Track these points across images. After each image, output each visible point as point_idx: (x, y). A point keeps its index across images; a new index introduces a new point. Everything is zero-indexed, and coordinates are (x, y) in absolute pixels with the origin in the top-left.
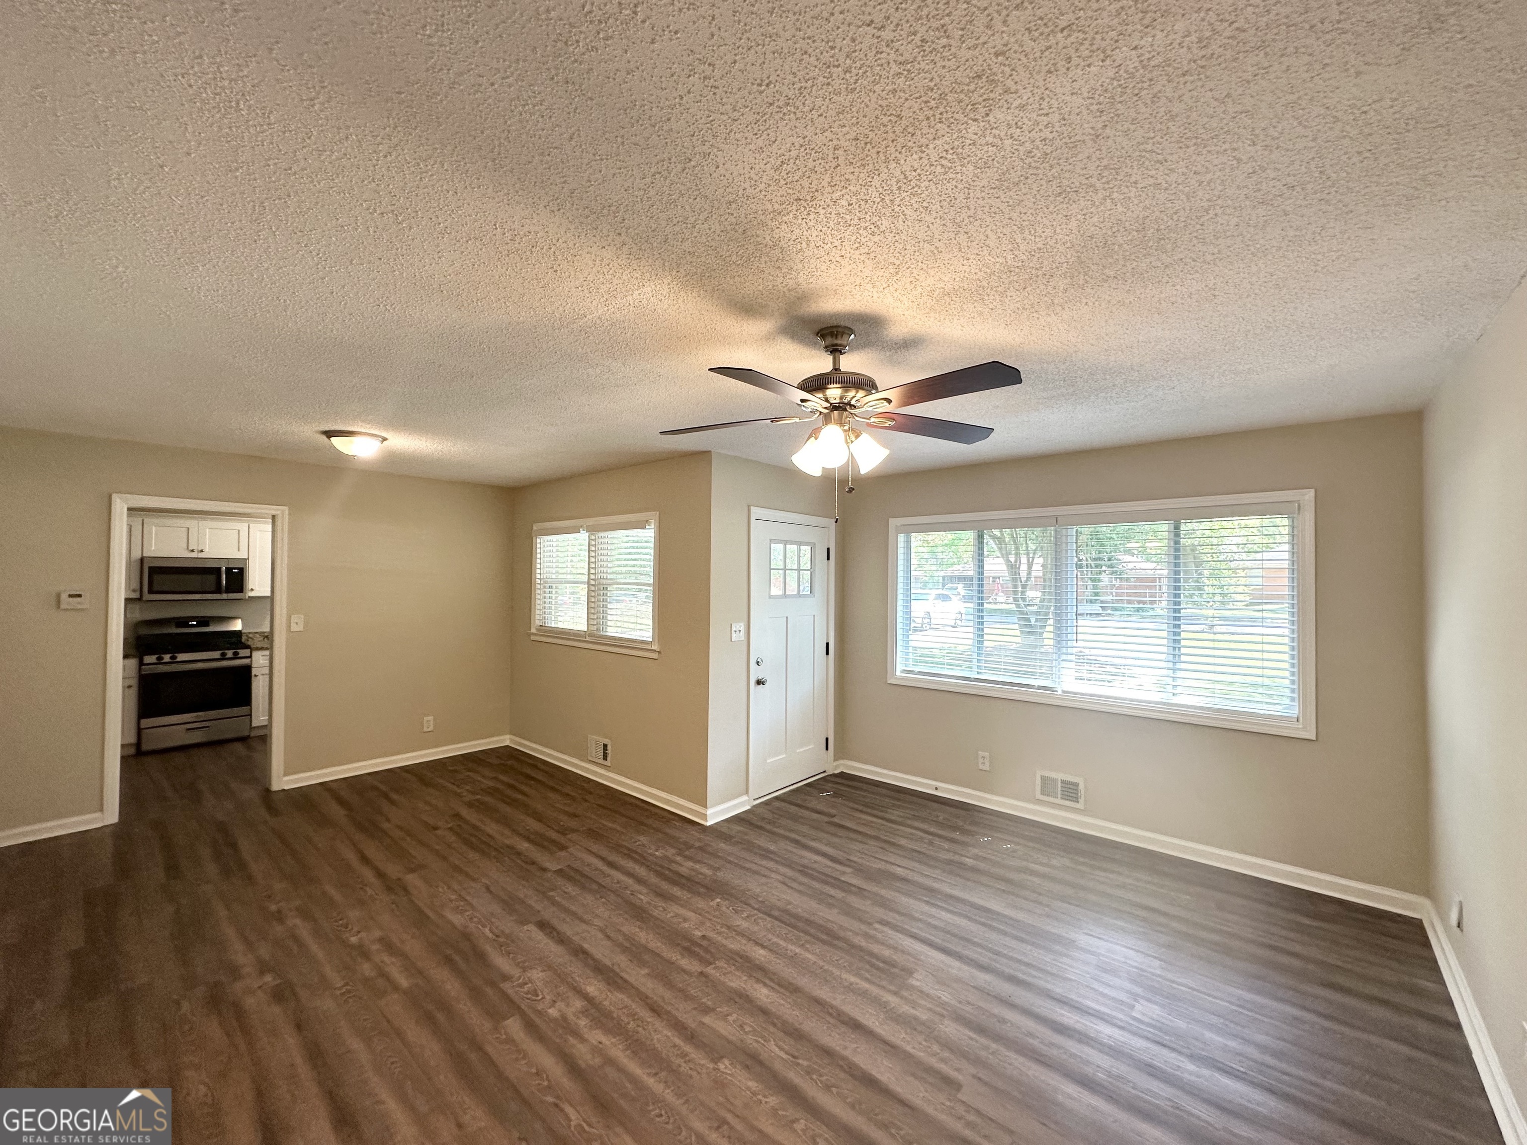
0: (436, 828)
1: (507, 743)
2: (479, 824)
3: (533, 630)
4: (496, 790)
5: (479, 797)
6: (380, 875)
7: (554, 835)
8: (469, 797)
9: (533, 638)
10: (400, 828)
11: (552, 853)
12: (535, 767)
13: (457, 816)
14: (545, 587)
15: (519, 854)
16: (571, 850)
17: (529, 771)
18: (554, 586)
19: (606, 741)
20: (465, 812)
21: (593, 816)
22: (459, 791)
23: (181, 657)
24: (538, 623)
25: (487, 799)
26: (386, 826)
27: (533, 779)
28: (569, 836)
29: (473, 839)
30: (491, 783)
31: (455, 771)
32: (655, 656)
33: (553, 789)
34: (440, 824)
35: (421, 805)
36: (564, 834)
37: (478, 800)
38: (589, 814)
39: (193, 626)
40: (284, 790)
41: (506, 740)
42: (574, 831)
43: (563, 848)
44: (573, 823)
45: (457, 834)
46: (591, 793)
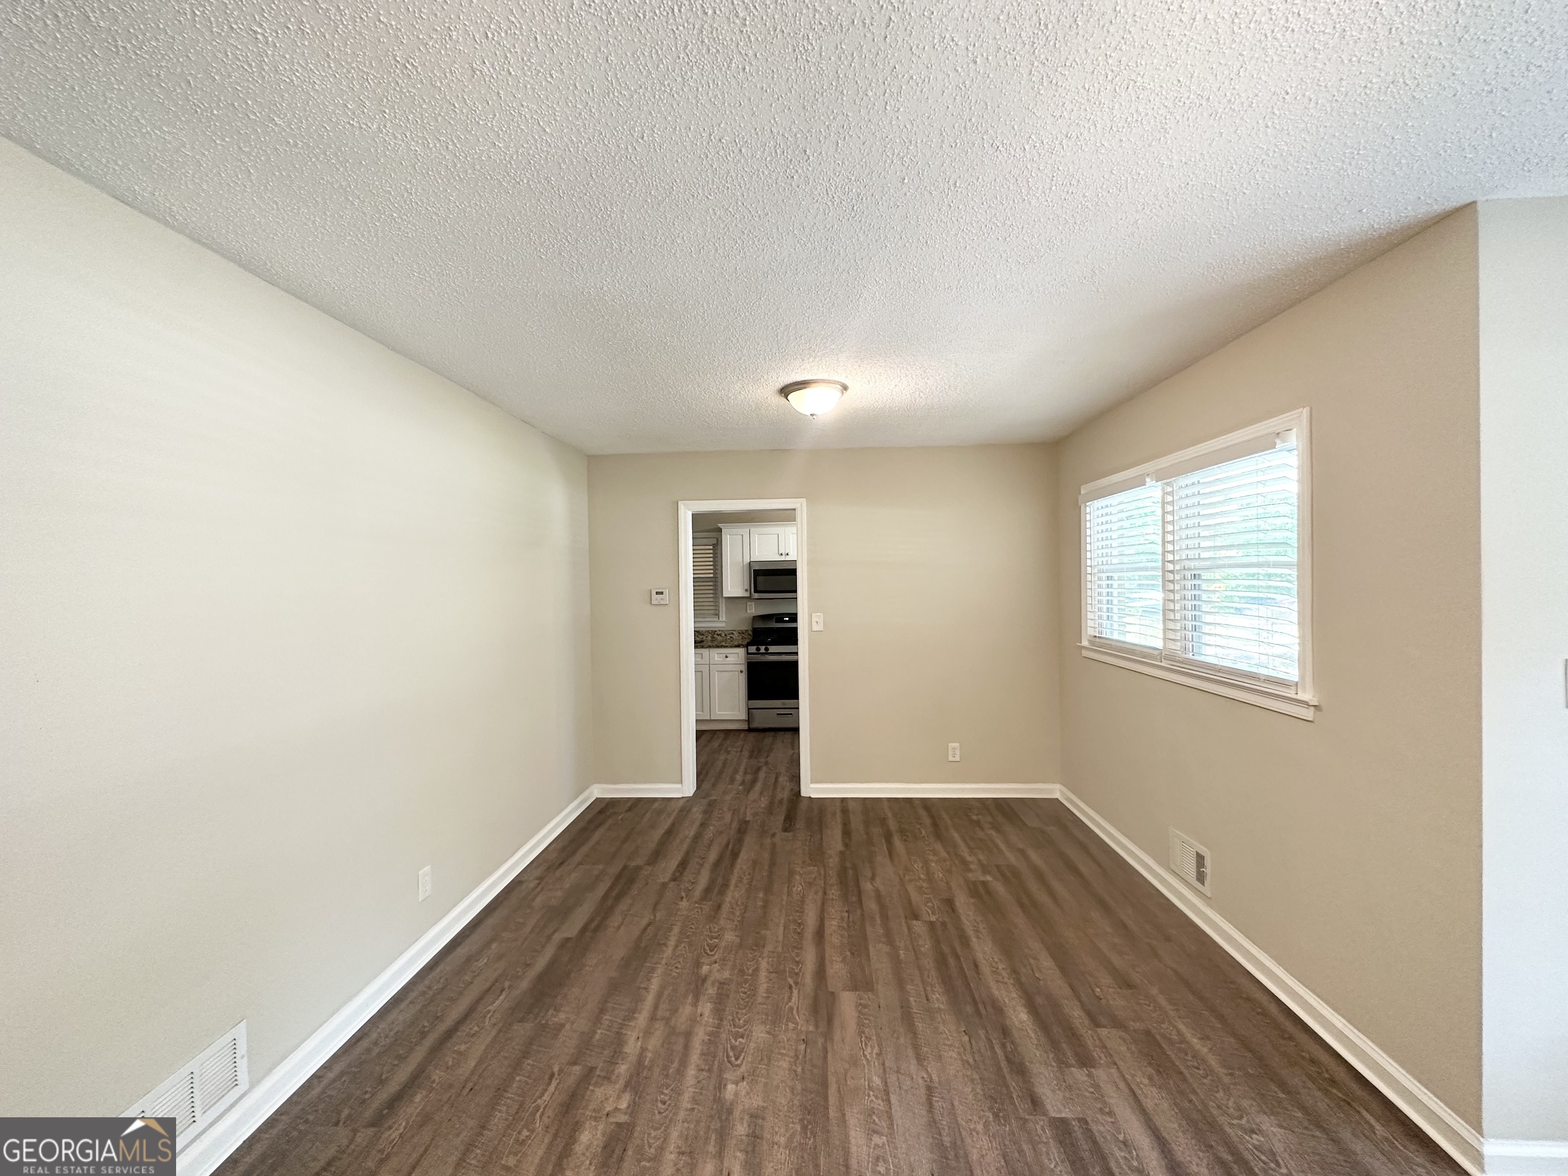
0: (916, 917)
1: (1057, 795)
2: (970, 932)
3: (1085, 643)
4: (1016, 873)
5: (989, 878)
6: (821, 973)
7: (1076, 1015)
8: (977, 875)
9: (1085, 653)
10: (879, 897)
11: (1062, 1064)
12: (1084, 848)
13: (949, 903)
14: (1100, 579)
15: (1005, 1032)
16: (1101, 1074)
17: (1072, 852)
18: (1116, 575)
19: (1204, 851)
20: (962, 901)
21: (1161, 1000)
22: (969, 858)
23: (772, 649)
24: (1091, 632)
25: (1000, 888)
26: (867, 886)
27: (1075, 870)
28: (1103, 1032)
29: (952, 961)
30: (1012, 858)
31: (978, 823)
32: (1309, 714)
33: (1103, 905)
34: (924, 910)
35: (918, 866)
36: (1096, 1024)
37: (984, 884)
38: (1154, 991)
39: (786, 621)
40: (810, 797)
41: (1054, 791)
42: (1118, 1024)
43: (1086, 1061)
44: (1118, 1002)
45: (937, 942)
46: (1168, 939)
